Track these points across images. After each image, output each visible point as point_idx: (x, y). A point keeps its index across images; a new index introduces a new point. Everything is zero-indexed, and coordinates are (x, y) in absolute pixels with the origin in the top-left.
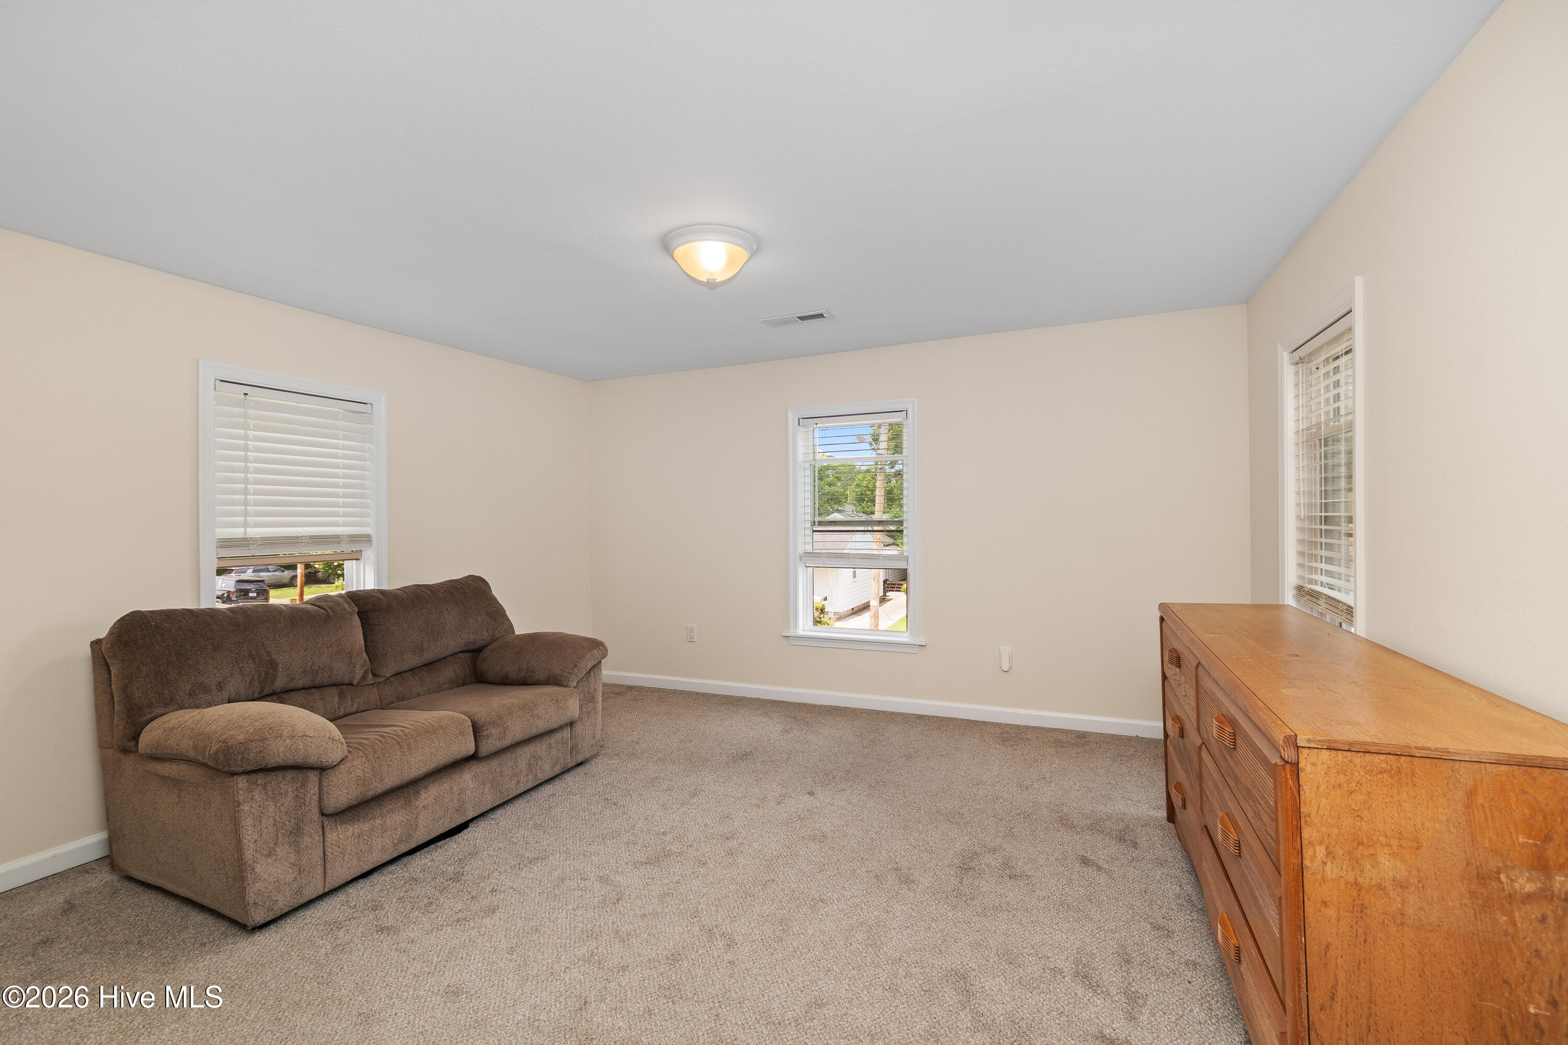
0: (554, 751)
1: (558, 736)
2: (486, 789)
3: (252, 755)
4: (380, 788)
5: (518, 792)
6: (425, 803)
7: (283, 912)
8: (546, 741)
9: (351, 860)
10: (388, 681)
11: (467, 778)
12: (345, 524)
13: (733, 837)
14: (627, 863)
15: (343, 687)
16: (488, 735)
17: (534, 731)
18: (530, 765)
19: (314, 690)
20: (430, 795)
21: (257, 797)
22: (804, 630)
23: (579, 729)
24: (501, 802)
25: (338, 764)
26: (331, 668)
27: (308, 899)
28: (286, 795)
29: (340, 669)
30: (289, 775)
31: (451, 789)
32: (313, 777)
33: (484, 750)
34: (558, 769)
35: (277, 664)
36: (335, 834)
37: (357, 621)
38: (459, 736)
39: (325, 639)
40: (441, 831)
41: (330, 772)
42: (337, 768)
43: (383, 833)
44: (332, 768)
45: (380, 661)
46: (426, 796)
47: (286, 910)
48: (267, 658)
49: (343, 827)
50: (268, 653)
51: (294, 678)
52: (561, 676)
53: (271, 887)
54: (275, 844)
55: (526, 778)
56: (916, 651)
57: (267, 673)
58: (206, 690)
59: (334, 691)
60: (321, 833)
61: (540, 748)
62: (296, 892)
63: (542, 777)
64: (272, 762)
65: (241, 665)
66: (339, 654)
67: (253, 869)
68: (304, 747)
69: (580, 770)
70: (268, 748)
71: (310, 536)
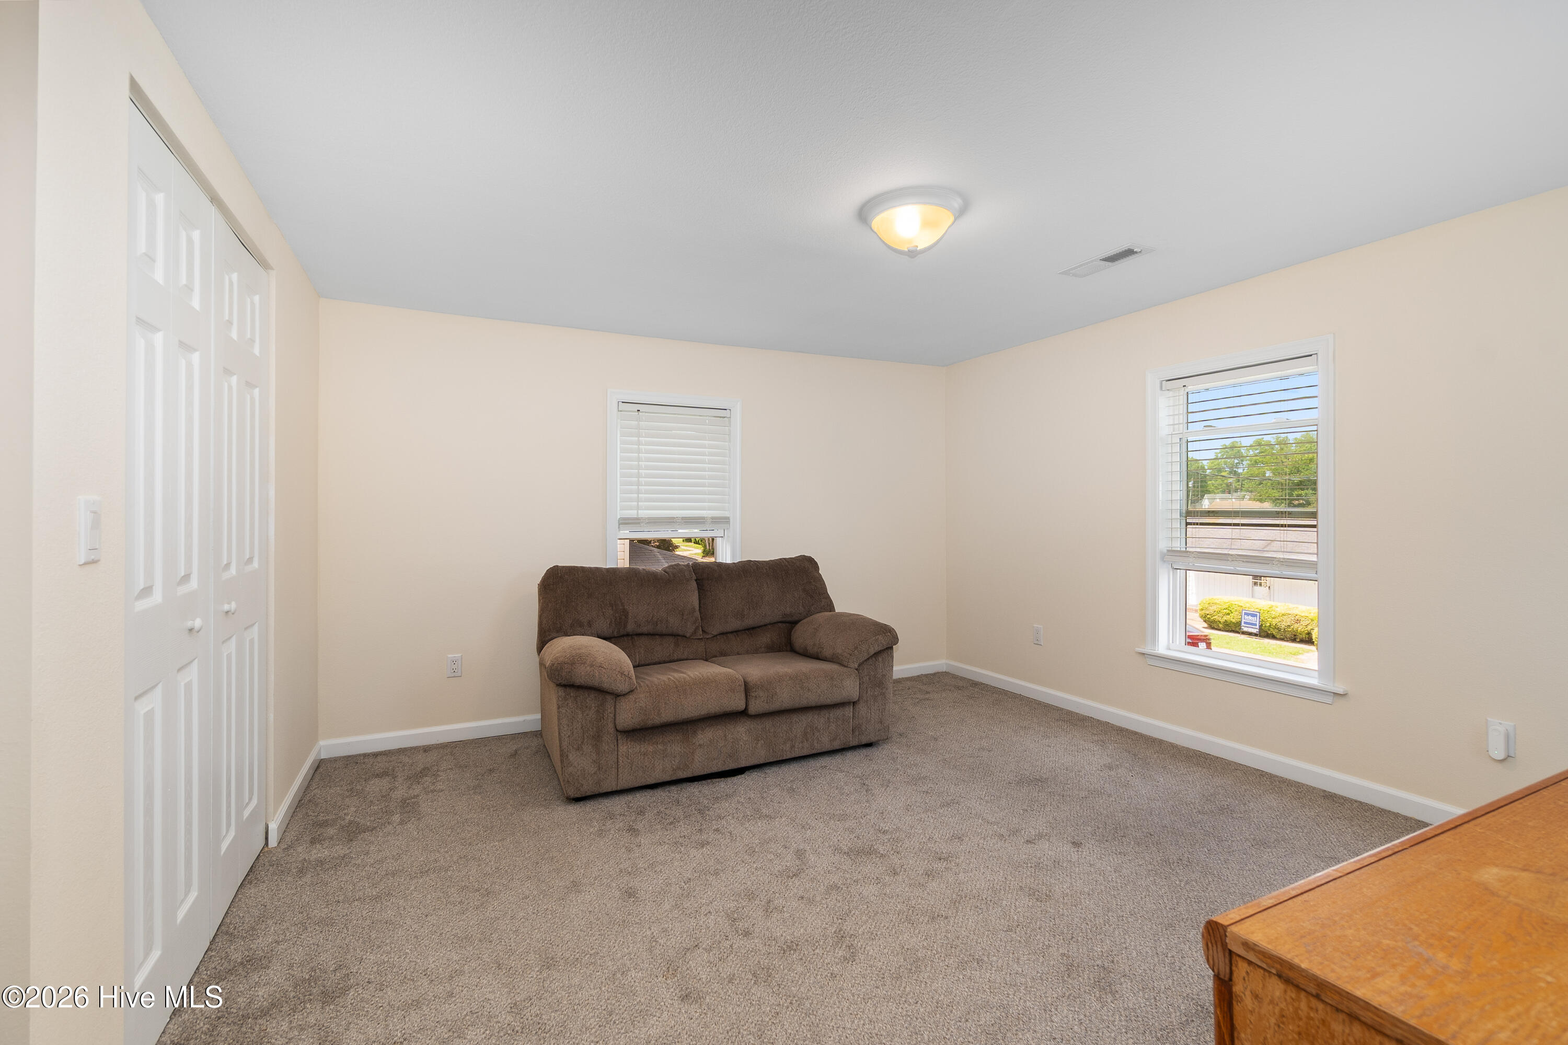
0: (833, 727)
1: (839, 712)
2: (759, 745)
3: (564, 674)
4: (657, 720)
5: (793, 756)
6: (701, 742)
7: (587, 794)
8: (825, 714)
9: (638, 771)
10: (715, 638)
11: (741, 731)
12: (710, 509)
13: (946, 859)
14: (830, 847)
15: (679, 637)
16: (756, 697)
17: (804, 703)
18: (805, 734)
19: (657, 637)
20: (705, 736)
21: (570, 704)
22: (1169, 649)
23: (862, 709)
24: (775, 760)
25: (627, 694)
26: (667, 621)
27: (605, 791)
28: (590, 709)
29: (674, 623)
30: (593, 695)
31: (725, 736)
32: (610, 699)
33: (752, 710)
34: (837, 745)
35: (628, 613)
36: (625, 747)
37: (694, 584)
38: (729, 691)
39: (664, 598)
40: (715, 769)
41: (622, 699)
42: (627, 697)
43: (664, 757)
44: (624, 695)
45: (708, 620)
46: (702, 736)
47: (589, 794)
48: (621, 608)
49: (632, 744)
50: (622, 604)
51: (640, 625)
52: (843, 656)
53: (579, 773)
54: (582, 742)
55: (801, 745)
56: (1329, 699)
57: (620, 619)
58: (581, 625)
59: (671, 639)
60: (616, 743)
61: (819, 720)
62: (596, 783)
63: (818, 748)
64: (578, 681)
65: (604, 610)
66: (673, 611)
67: (567, 756)
68: (599, 675)
69: (864, 752)
70: (574, 670)
71: (682, 518)
